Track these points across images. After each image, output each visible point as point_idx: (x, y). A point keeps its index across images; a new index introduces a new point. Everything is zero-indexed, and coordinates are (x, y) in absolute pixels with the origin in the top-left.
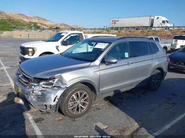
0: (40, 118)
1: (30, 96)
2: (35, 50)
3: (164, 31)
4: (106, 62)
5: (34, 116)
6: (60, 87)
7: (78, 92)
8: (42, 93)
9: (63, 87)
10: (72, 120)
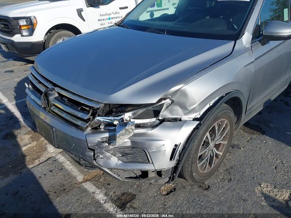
0: (123, 194)
1: (102, 153)
2: (34, 21)
4: (265, 36)
5: (106, 188)
6: (180, 120)
7: (216, 124)
8: (132, 142)
9: (188, 119)
10: (200, 186)
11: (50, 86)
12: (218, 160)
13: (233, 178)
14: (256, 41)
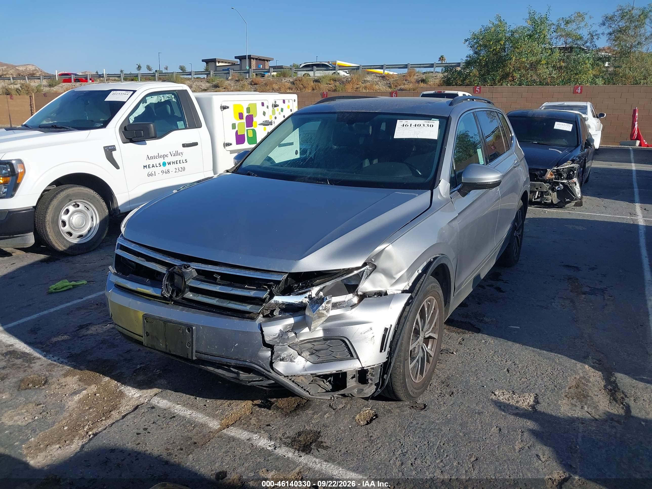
0: (299, 434)
1: (284, 350)
2: (19, 169)
3: (365, 81)
4: (465, 184)
5: (266, 431)
6: (386, 294)
7: (424, 303)
8: (325, 330)
9: (396, 292)
10: (412, 407)
11: (177, 262)
12: (429, 366)
13: (454, 390)
14: (454, 191)
